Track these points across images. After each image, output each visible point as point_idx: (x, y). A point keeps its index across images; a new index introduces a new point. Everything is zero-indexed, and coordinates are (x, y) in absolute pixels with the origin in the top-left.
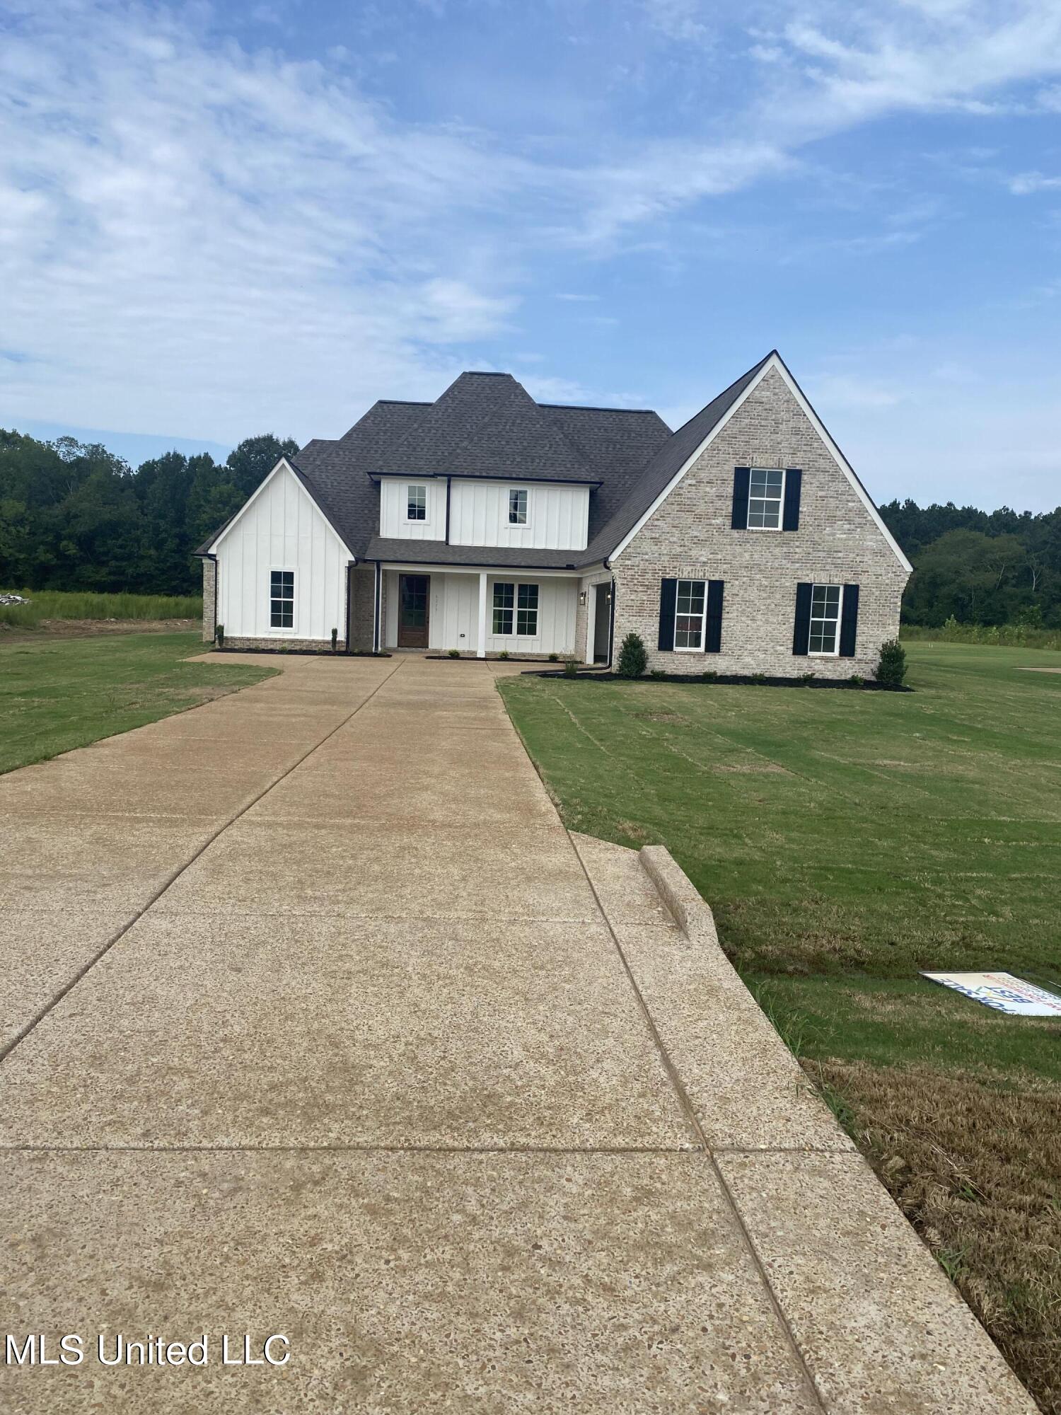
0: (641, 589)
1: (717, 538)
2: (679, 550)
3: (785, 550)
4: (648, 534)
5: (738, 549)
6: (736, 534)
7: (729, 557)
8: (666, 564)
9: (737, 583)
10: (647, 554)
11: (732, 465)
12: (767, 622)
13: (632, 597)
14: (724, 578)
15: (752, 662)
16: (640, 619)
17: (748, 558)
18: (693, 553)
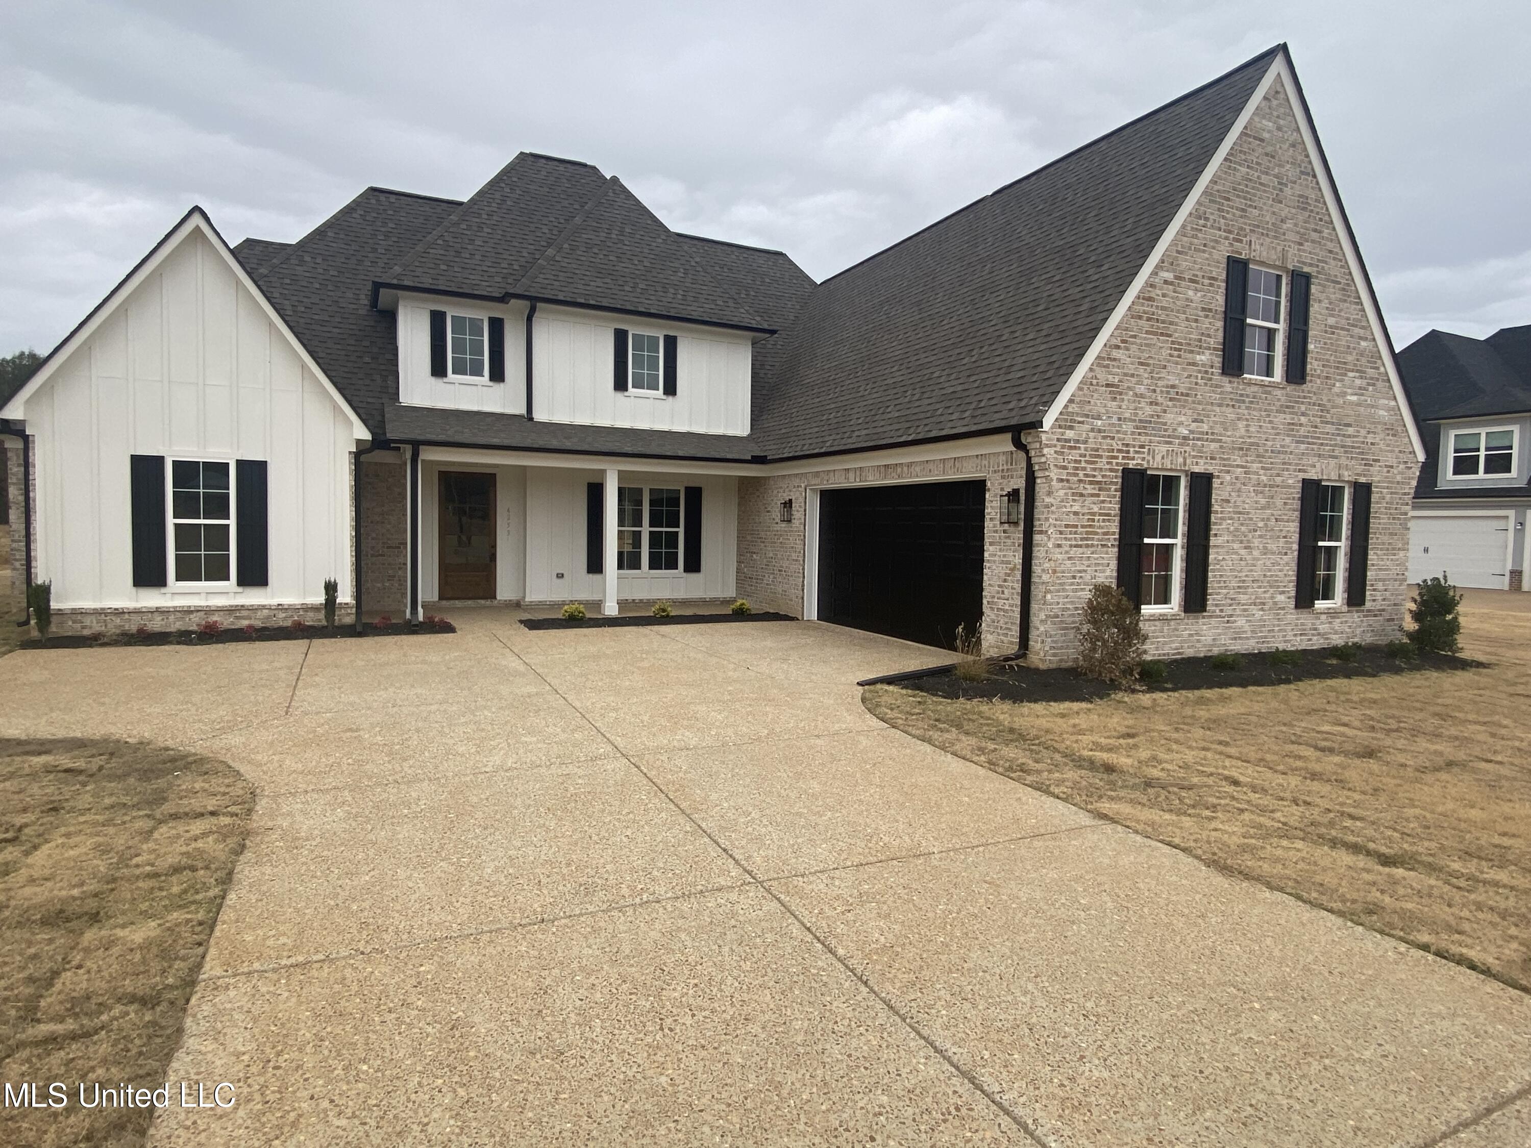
0: (1090, 489)
1: (1204, 392)
2: (1149, 410)
3: (1288, 418)
4: (1102, 376)
5: (1230, 414)
6: (1228, 385)
7: (1218, 429)
8: (1129, 439)
9: (1228, 478)
10: (1099, 418)
11: (1223, 252)
12: (1265, 551)
13: (1076, 508)
14: (1210, 469)
15: (1247, 628)
16: (1088, 552)
17: (1243, 431)
18: (1169, 417)
